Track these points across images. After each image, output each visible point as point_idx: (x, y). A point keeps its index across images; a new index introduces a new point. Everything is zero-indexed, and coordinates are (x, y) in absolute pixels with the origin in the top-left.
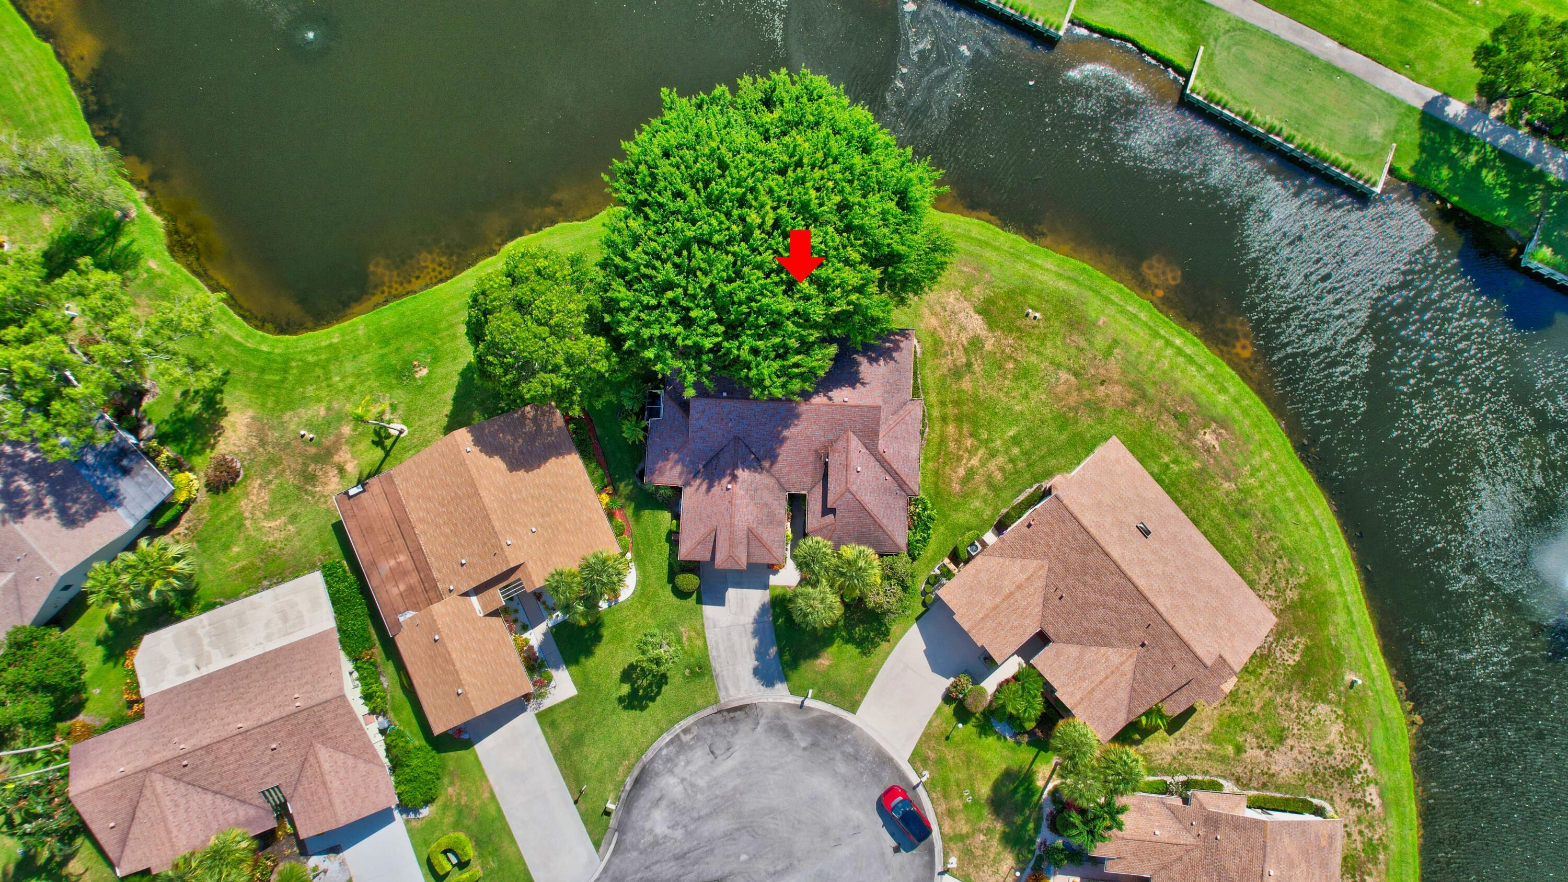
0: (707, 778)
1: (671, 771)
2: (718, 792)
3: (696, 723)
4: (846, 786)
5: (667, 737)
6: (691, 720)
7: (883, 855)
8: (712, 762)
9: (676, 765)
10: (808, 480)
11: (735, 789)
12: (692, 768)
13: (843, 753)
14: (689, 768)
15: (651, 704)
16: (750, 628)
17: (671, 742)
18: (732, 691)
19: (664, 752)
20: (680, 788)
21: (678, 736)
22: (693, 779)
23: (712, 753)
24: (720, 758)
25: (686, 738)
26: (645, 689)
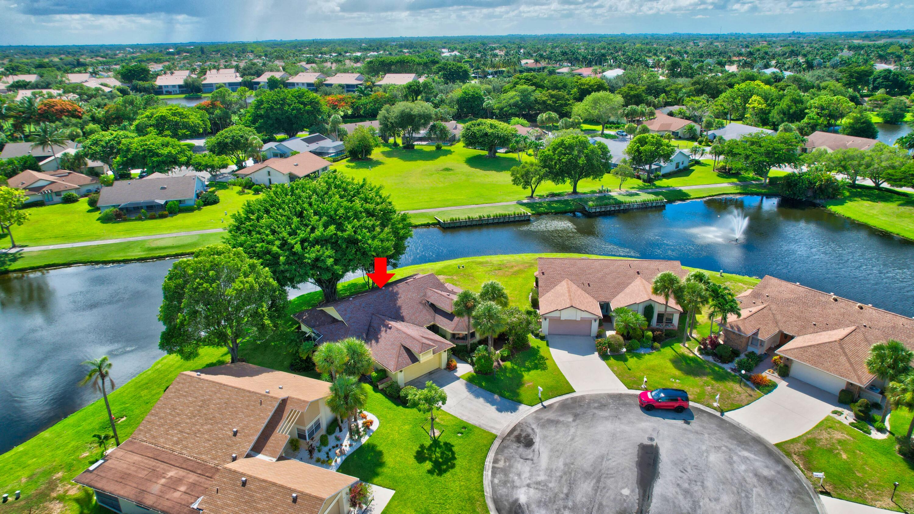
0: (541, 473)
1: (514, 487)
2: (558, 474)
3: (497, 453)
4: (619, 419)
5: (488, 474)
6: (491, 455)
7: (685, 429)
8: (533, 463)
9: (513, 482)
10: (429, 317)
11: (565, 464)
12: (526, 475)
13: (595, 408)
14: (523, 477)
15: (455, 462)
16: (471, 396)
17: (494, 474)
18: (498, 426)
19: (496, 481)
20: (532, 491)
21: (493, 468)
22: (534, 480)
23: (526, 459)
24: (535, 458)
25: (501, 464)
26: (441, 458)
